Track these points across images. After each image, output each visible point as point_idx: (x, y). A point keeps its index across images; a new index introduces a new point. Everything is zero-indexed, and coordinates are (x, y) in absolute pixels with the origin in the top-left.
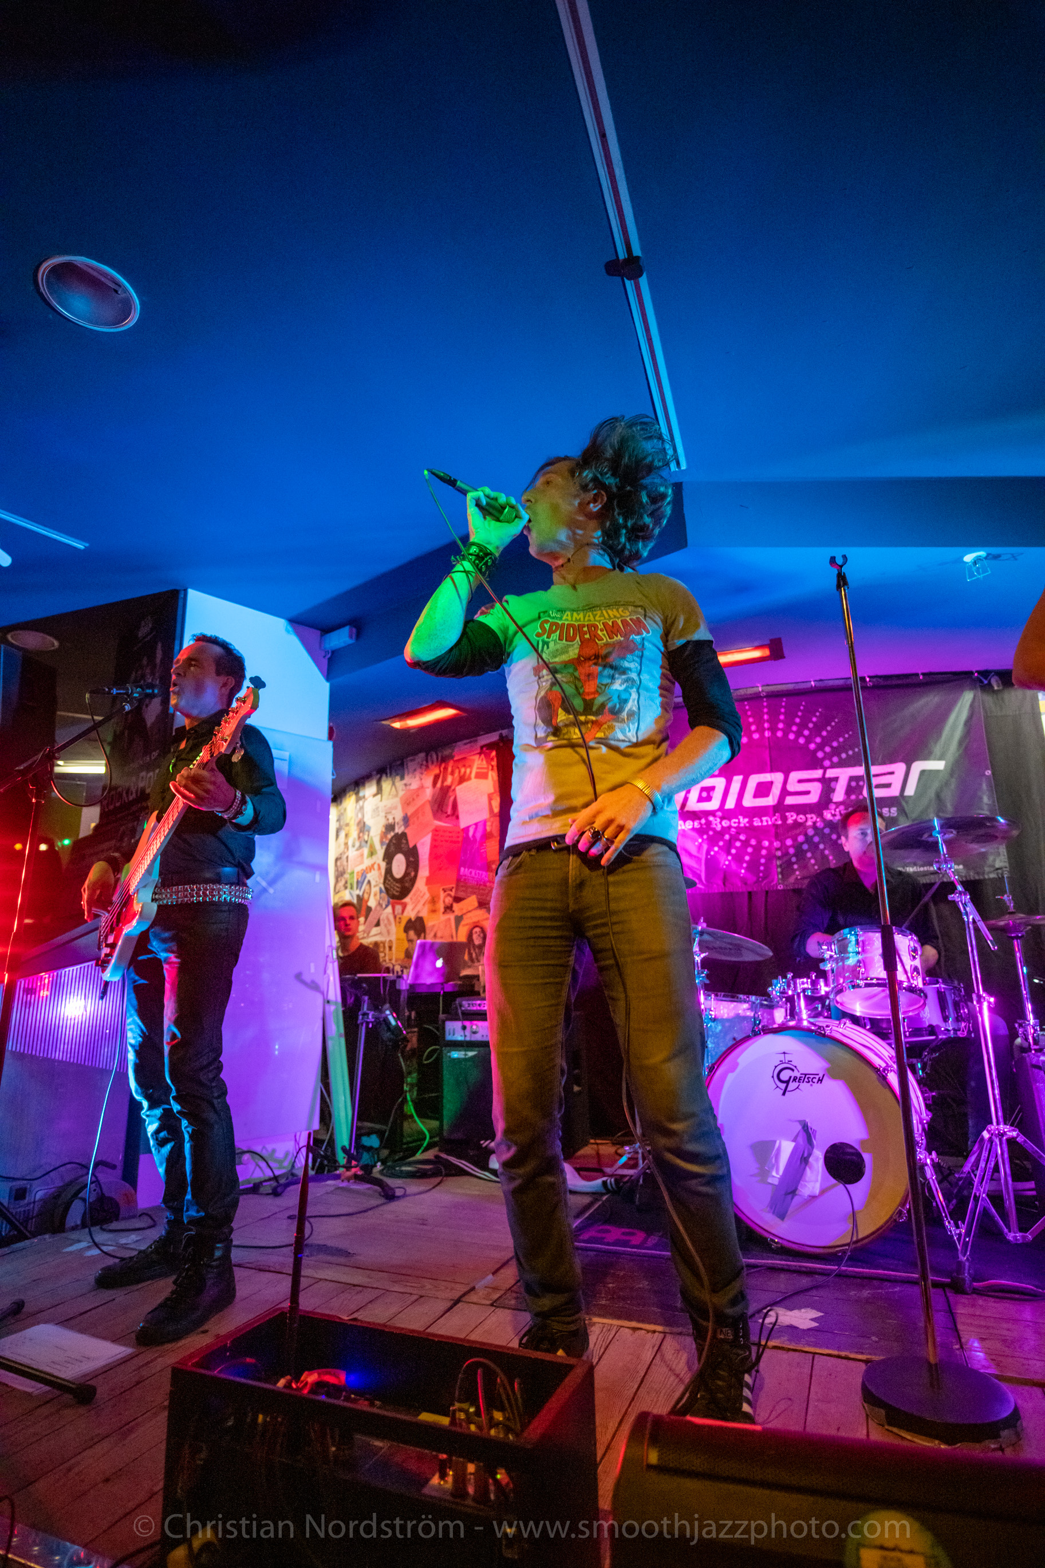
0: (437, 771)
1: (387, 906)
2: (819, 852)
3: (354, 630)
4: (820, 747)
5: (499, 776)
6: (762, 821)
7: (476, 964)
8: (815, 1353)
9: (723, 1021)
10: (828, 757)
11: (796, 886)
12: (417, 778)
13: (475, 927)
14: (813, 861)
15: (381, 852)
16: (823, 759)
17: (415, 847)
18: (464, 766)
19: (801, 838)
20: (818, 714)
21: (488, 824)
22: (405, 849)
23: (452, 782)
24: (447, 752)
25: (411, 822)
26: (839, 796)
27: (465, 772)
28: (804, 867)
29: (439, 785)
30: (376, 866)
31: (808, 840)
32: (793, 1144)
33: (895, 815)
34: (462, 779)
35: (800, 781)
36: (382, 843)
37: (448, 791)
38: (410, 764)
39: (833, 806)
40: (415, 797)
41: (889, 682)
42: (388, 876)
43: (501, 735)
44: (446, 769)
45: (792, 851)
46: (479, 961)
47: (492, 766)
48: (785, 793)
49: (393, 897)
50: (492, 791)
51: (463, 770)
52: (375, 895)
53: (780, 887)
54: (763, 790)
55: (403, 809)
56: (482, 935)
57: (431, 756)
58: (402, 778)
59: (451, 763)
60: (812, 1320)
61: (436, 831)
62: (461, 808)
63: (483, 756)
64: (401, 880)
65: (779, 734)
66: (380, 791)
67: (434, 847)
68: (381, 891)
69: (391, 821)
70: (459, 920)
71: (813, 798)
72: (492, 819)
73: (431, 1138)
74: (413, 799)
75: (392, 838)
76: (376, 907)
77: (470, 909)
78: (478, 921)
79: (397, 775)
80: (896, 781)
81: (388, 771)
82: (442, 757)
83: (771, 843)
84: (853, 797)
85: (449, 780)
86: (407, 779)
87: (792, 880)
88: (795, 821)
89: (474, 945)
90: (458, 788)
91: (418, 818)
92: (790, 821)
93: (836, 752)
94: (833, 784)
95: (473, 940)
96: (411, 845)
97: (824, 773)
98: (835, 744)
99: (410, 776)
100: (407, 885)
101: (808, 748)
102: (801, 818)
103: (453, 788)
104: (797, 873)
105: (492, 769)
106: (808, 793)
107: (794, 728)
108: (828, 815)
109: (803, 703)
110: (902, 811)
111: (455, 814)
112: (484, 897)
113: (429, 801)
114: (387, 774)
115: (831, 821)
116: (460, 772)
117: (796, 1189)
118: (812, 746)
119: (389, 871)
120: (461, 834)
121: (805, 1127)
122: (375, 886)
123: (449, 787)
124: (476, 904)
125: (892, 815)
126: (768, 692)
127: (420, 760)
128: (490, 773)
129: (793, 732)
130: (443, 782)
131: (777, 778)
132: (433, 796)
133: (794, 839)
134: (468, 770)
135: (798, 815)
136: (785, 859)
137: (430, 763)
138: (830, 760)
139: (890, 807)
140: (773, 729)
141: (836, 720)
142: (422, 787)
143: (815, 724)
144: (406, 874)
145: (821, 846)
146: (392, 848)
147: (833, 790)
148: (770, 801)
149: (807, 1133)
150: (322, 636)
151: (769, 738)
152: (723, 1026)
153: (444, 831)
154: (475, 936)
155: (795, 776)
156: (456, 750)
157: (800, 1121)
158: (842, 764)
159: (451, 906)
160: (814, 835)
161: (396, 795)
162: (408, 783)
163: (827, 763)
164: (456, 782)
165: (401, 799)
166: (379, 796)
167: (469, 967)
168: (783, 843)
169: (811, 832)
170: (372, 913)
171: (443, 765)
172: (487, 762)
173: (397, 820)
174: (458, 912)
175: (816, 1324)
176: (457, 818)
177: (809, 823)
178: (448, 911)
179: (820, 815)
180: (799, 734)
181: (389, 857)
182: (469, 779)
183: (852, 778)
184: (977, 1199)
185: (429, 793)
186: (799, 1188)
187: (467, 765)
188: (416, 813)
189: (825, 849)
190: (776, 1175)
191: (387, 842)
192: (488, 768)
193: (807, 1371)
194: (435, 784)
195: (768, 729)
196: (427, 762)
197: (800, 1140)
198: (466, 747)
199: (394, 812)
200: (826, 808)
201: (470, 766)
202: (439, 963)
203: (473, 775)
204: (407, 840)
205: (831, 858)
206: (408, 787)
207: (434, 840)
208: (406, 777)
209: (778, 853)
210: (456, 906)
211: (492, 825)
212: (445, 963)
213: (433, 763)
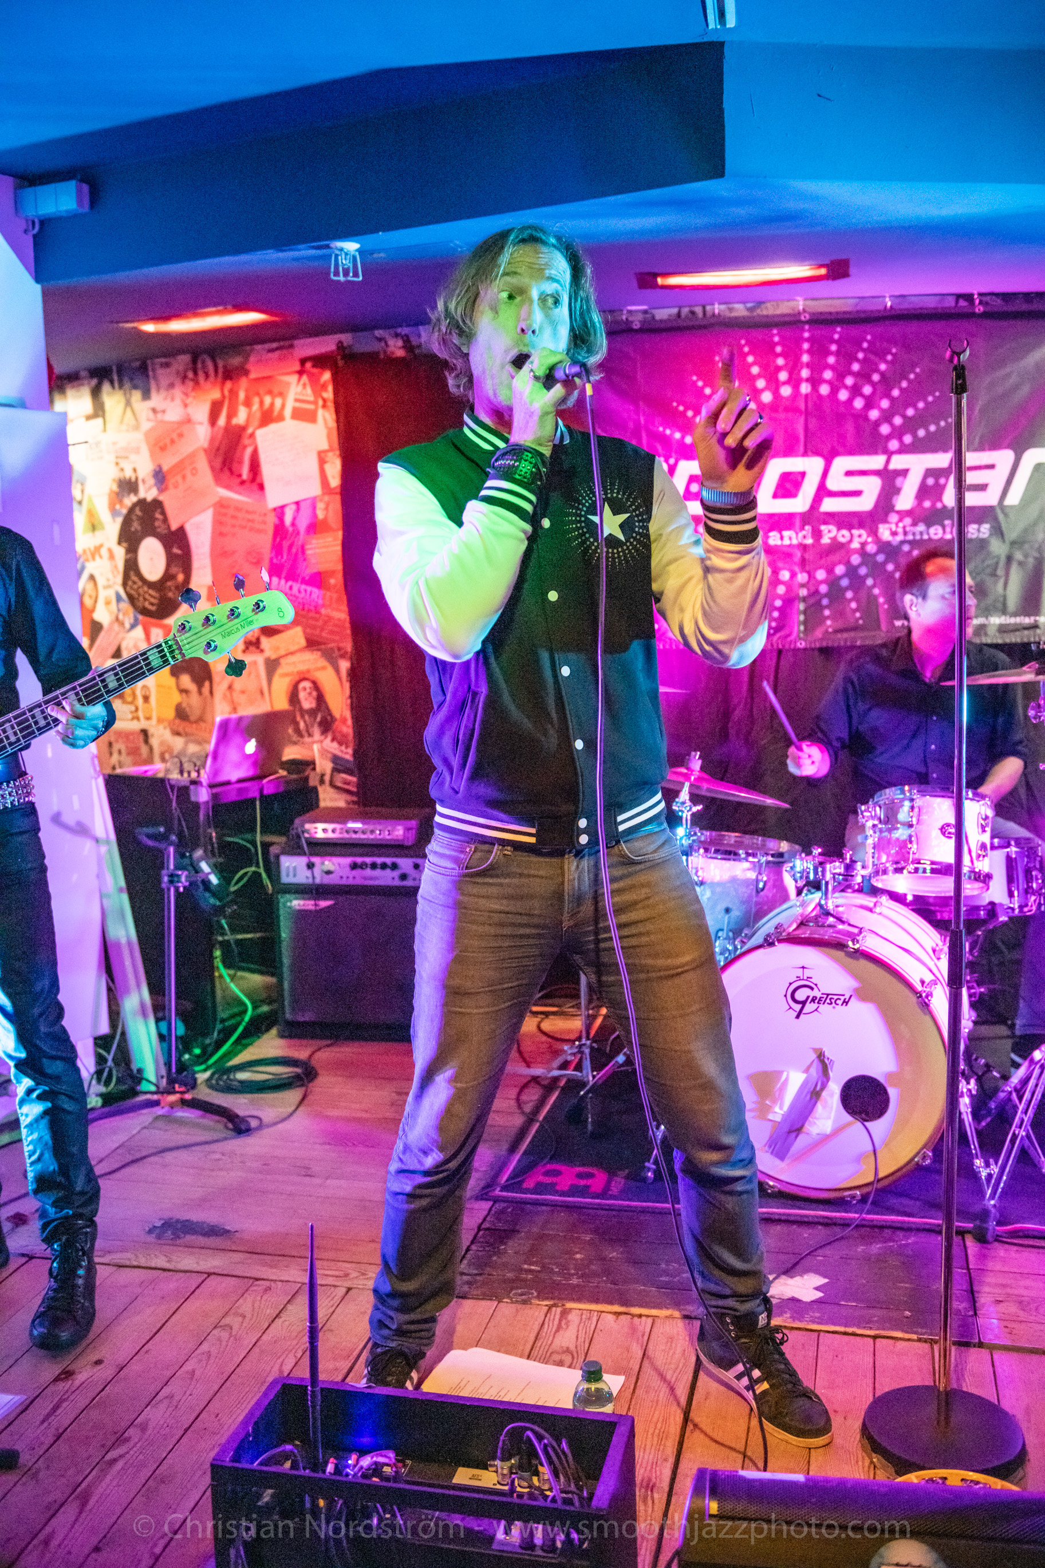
0: (216, 394)
1: (133, 626)
2: (863, 594)
3: (85, 188)
4: (887, 417)
5: (338, 421)
6: (782, 538)
7: (307, 739)
8: (820, 1331)
9: (713, 885)
10: (898, 433)
11: (824, 644)
12: (178, 402)
13: (305, 679)
14: (853, 605)
15: (112, 528)
16: (889, 437)
17: (181, 530)
18: (270, 392)
19: (840, 570)
20: (889, 357)
21: (320, 506)
22: (162, 530)
23: (248, 420)
24: (236, 361)
25: (171, 482)
26: (905, 501)
27: (272, 404)
28: (839, 614)
29: (222, 421)
30: (104, 551)
31: (852, 572)
32: (804, 1076)
33: (986, 536)
34: (268, 417)
35: (849, 473)
36: (114, 512)
37: (239, 437)
38: (160, 371)
39: (894, 518)
40: (174, 436)
41: (1010, 308)
42: (132, 573)
43: (340, 345)
44: (233, 393)
45: (823, 588)
46: (310, 735)
47: (325, 400)
48: (822, 491)
49: (144, 612)
50: (325, 446)
51: (268, 400)
52: (108, 603)
53: (802, 644)
54: (789, 485)
55: (152, 455)
56: (315, 694)
57: (204, 367)
58: (146, 395)
59: (244, 382)
60: (817, 1289)
61: (221, 506)
62: (268, 472)
63: (305, 378)
64: (159, 586)
65: (824, 390)
66: (99, 410)
67: (219, 533)
68: (119, 599)
69: (128, 474)
70: (272, 666)
71: (865, 503)
72: (326, 498)
73: (255, 1008)
74: (173, 441)
75: (134, 505)
76: (111, 624)
77: (293, 648)
78: (308, 671)
79: (135, 387)
80: (995, 480)
81: (115, 378)
82: (225, 367)
83: (793, 575)
84: (927, 504)
85: (241, 417)
86: (157, 400)
87: (819, 633)
88: (834, 539)
89: (301, 709)
90: (260, 434)
91: (184, 477)
92: (826, 540)
93: (910, 425)
94: (898, 481)
95: (299, 702)
96: (174, 527)
97: (888, 462)
98: (910, 412)
99: (163, 393)
100: (170, 595)
101: (866, 418)
102: (843, 536)
103: (250, 430)
104: (829, 623)
105: (324, 406)
106: (857, 493)
107: (849, 381)
108: (884, 532)
109: (869, 337)
110: (998, 531)
111: (255, 481)
112: (317, 632)
113: (205, 450)
114: (112, 382)
115: (888, 543)
116: (262, 403)
117: (803, 1126)
118: (874, 414)
119: (131, 567)
120: (272, 520)
121: (821, 1056)
122: (106, 587)
123: (243, 429)
124: (303, 642)
125: (982, 536)
126: (812, 314)
127: (181, 368)
128: (320, 412)
129: (846, 387)
130: (229, 417)
131: (812, 466)
132: (212, 440)
133: (830, 571)
134: (278, 402)
135: (839, 529)
136: (812, 601)
137: (201, 373)
138: (900, 440)
139: (980, 522)
140: (815, 381)
141: (918, 370)
142: (188, 421)
143: (882, 374)
144: (168, 576)
145: (870, 582)
146: (136, 526)
147: (898, 491)
148: (799, 504)
149: (823, 1062)
150: (18, 188)
151: (806, 396)
152: (713, 892)
153: (238, 509)
154: (302, 695)
155: (842, 463)
156: (252, 359)
157: (815, 1050)
158: (917, 448)
159: (258, 640)
160: (859, 566)
161: (137, 427)
162: (160, 407)
163: (894, 445)
164: (256, 422)
165: (147, 434)
166: (99, 421)
167: (295, 743)
168: (811, 575)
169: (855, 560)
170: (102, 634)
171: (228, 385)
172: (313, 390)
173: (141, 475)
174: (269, 653)
175: (820, 1294)
176: (261, 487)
177: (855, 545)
178: (252, 648)
179: (874, 532)
180: (856, 391)
181: (130, 539)
182: (280, 418)
183: (929, 472)
184: (1015, 1137)
185: (202, 434)
186: (807, 1125)
187: (276, 391)
188: (179, 467)
189: (874, 586)
190: (779, 1112)
191: (124, 511)
192: (315, 403)
193: (812, 1354)
194: (213, 417)
195: (807, 380)
196: (196, 373)
197: (813, 1071)
198: (270, 355)
199: (133, 457)
200: (885, 521)
201: (281, 394)
202: (251, 747)
203: (288, 412)
204: (163, 513)
205: (881, 600)
206: (159, 416)
207: (218, 523)
208: (154, 394)
209: (803, 592)
210: (265, 642)
211: (326, 509)
212: (260, 744)
213: (207, 376)
